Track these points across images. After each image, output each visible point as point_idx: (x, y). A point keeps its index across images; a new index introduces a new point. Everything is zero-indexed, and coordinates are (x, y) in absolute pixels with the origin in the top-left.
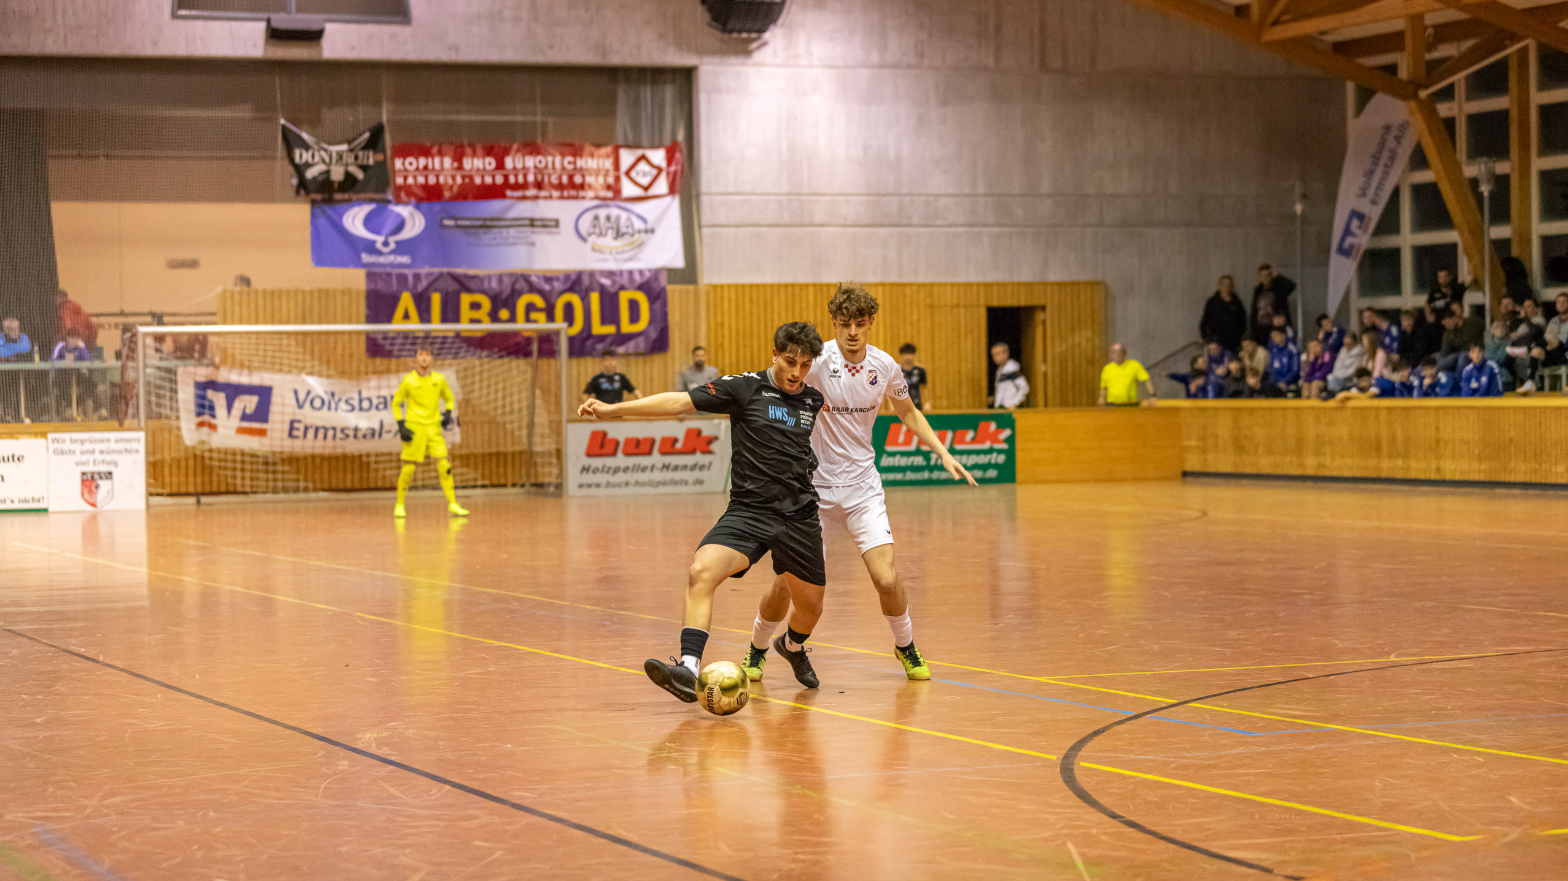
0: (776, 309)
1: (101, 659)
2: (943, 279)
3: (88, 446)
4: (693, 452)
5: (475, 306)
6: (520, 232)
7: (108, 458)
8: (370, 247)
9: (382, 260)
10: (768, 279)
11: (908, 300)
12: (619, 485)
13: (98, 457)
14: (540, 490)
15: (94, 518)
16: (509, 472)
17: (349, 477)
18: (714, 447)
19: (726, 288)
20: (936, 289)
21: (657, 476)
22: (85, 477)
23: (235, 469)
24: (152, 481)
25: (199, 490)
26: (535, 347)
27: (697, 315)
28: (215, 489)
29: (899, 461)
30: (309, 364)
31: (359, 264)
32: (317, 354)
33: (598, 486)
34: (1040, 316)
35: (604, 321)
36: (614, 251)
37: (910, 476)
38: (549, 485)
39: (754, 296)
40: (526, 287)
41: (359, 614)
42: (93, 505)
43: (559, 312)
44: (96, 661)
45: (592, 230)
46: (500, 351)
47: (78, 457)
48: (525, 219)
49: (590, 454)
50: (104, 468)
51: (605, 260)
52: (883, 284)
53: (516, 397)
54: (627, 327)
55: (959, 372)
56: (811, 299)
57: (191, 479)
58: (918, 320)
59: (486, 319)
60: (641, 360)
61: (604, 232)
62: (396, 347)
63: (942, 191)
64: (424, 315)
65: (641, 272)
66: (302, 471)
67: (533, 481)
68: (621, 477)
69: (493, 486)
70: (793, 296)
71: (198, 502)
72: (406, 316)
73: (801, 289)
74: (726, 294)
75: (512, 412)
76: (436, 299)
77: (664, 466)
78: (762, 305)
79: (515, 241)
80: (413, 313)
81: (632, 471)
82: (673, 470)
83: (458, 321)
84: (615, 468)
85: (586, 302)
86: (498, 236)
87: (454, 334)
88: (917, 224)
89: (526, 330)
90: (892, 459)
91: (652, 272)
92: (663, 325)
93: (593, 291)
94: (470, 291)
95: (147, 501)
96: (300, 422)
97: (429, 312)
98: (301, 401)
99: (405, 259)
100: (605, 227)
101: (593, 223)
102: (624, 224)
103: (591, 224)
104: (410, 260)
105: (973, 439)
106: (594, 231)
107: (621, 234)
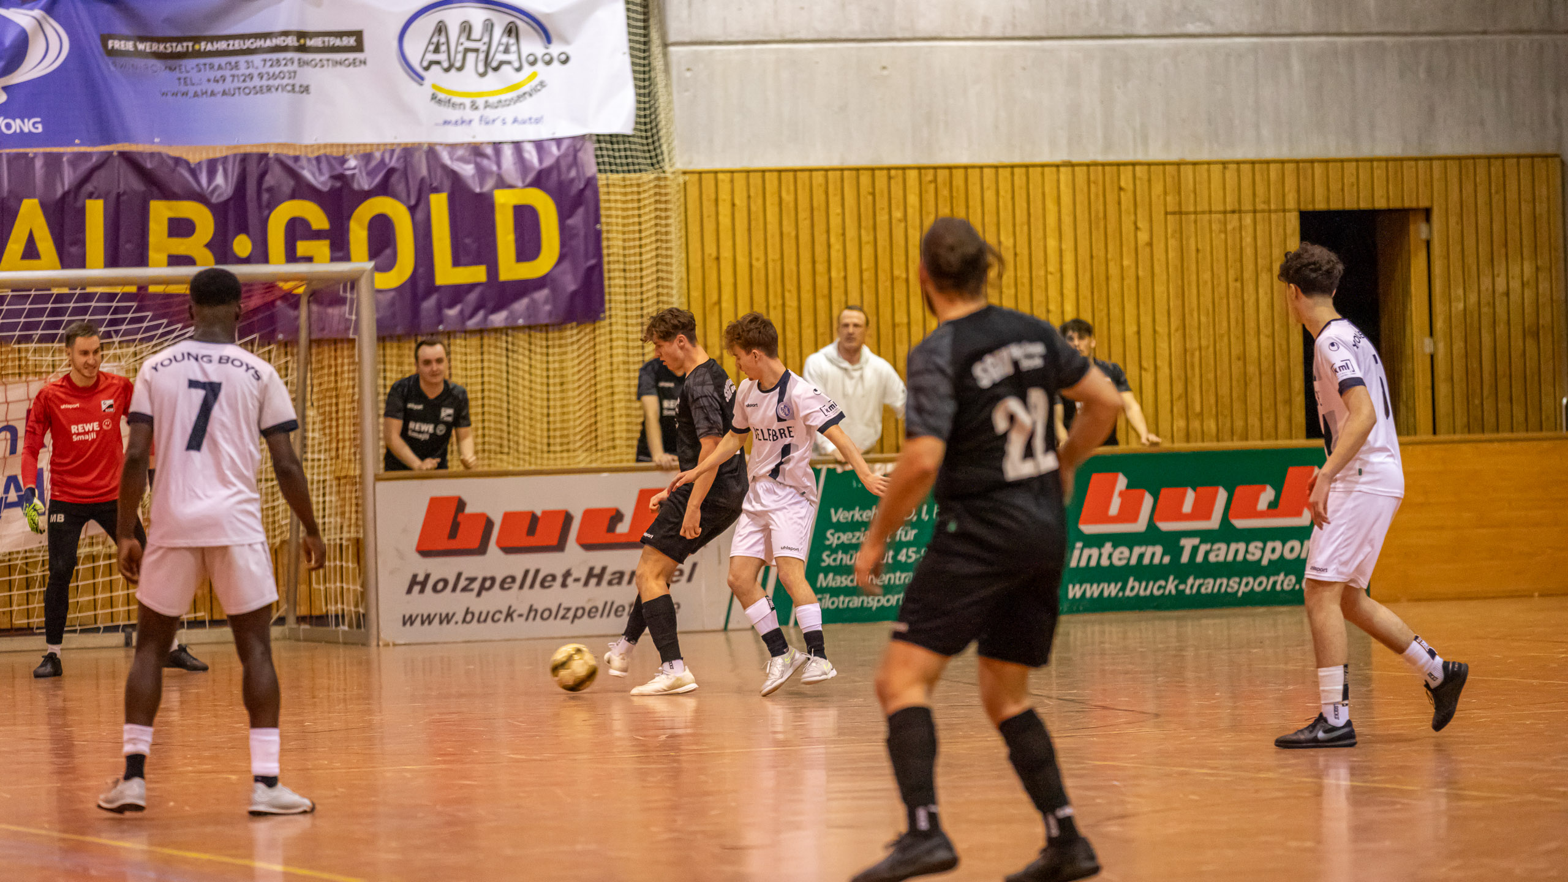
0: (835, 221)
2: (1204, 156)
6: (275, 62)
10: (817, 158)
11: (1126, 199)
12: (492, 617)
20: (1187, 174)
21: (577, 595)
27: (661, 237)
29: (1110, 556)
33: (447, 619)
34: (1419, 231)
35: (460, 257)
36: (480, 102)
37: (1135, 588)
38: (339, 618)
39: (788, 197)
40: (288, 184)
45: (431, 57)
48: (286, 34)
49: (425, 552)
51: (460, 122)
54: (511, 269)
55: (1243, 357)
56: (913, 199)
58: (1150, 244)
59: (205, 256)
60: (538, 337)
61: (458, 60)
62: (7, 321)
64: (70, 250)
65: (539, 145)
67: (303, 610)
68: (495, 599)
74: (724, 195)
76: (95, 212)
77: (590, 574)
78: (803, 215)
79: (264, 82)
80: (46, 244)
81: (521, 587)
82: (610, 583)
83: (142, 260)
84: (484, 580)
85: (420, 215)
86: (227, 73)
87: (133, 289)
88: (1145, 32)
89: (287, 279)
90: (1095, 552)
91: (565, 145)
92: (592, 262)
93: (436, 190)
94: (168, 194)
97: (81, 243)
99: (29, 126)
100: (461, 48)
101: (435, 40)
102: (500, 44)
103: (430, 43)
104: (40, 126)
105: (1273, 505)
106: (436, 57)
107: (494, 64)
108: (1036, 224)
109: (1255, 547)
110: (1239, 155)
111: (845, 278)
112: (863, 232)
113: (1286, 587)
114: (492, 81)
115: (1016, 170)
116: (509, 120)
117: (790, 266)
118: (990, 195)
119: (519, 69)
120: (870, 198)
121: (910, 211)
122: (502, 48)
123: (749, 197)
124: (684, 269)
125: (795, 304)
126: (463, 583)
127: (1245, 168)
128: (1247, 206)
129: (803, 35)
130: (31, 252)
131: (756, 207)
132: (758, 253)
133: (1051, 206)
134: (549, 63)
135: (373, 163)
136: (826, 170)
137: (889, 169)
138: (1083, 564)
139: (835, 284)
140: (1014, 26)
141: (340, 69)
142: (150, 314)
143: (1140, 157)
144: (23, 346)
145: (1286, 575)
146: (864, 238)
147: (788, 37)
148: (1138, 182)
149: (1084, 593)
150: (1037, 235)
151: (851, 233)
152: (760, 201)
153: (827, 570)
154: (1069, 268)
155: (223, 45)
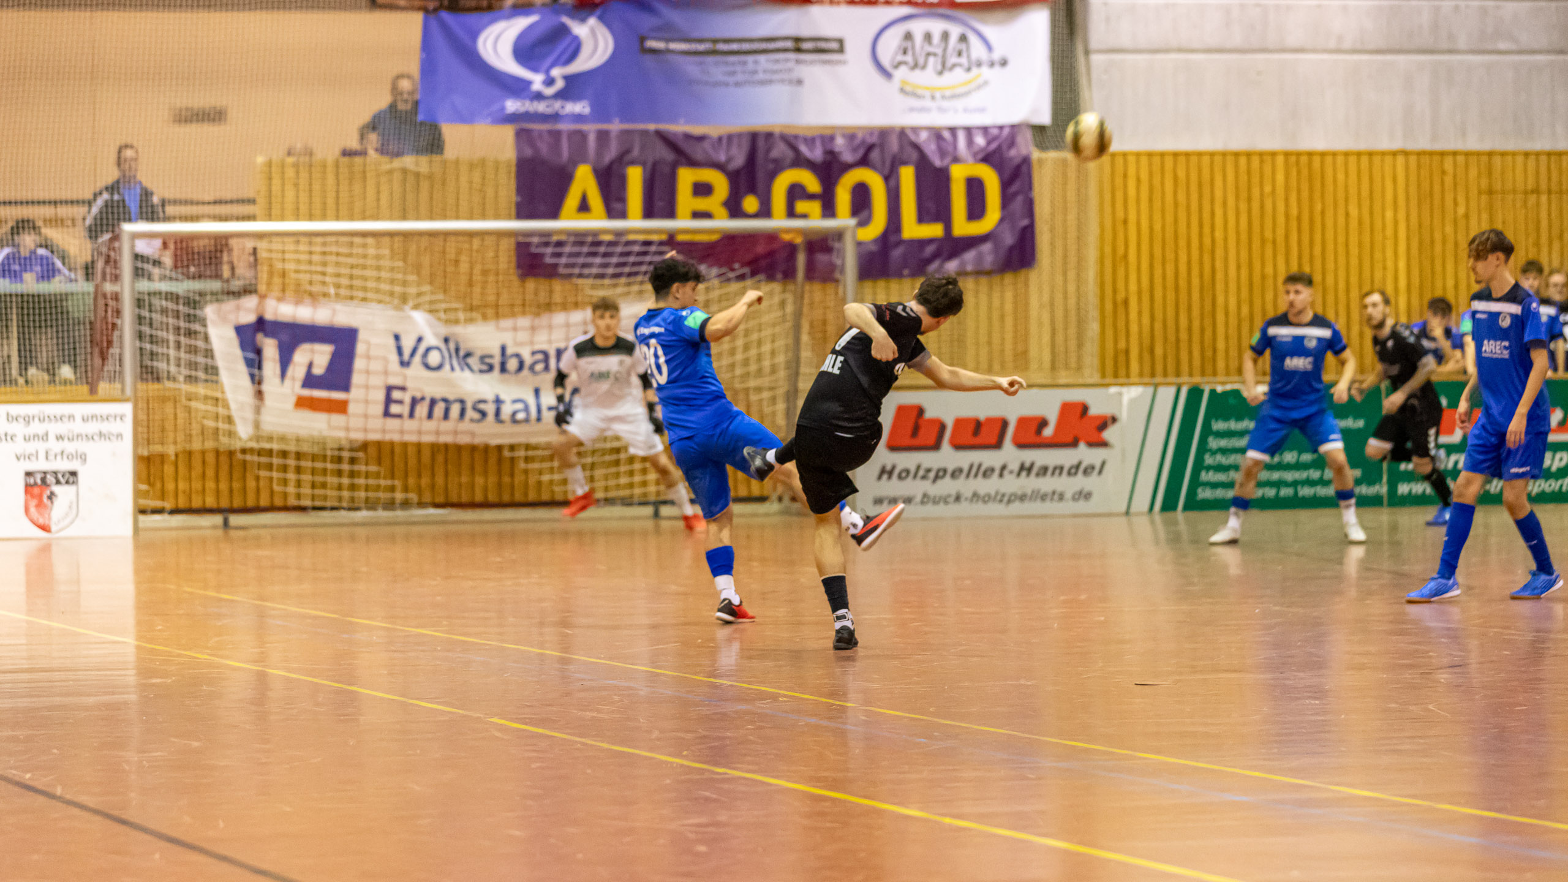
0: (1219, 194)
1: (59, 791)
2: (1510, 146)
3: (36, 428)
4: (1074, 444)
5: (702, 189)
6: (777, 61)
7: (70, 447)
8: (518, 87)
9: (541, 108)
10: (1206, 143)
11: (1449, 180)
12: (944, 500)
13: (55, 446)
15: (46, 549)
17: (479, 480)
18: (1107, 435)
19: (1131, 159)
20: (1497, 160)
21: (1011, 484)
22: (32, 481)
23: (284, 468)
24: (144, 487)
25: (224, 504)
26: (801, 259)
27: (1082, 205)
28: (251, 503)
30: (412, 290)
31: (501, 115)
32: (426, 272)
35: (922, 218)
36: (938, 95)
39: (1181, 174)
40: (789, 156)
41: (495, 720)
42: (45, 528)
44: (51, 796)
45: (900, 58)
46: (741, 267)
47: (20, 446)
48: (786, 38)
49: (893, 447)
50: (64, 466)
51: (923, 110)
52: (1406, 153)
53: (766, 348)
54: (962, 227)
56: (1280, 177)
57: (210, 485)
58: (1467, 216)
59: (721, 210)
60: (984, 281)
61: (921, 61)
62: (563, 260)
64: (615, 205)
65: (985, 130)
66: (400, 473)
68: (947, 486)
70: (1249, 173)
71: (226, 523)
72: (581, 206)
73: (1262, 161)
75: (759, 373)
76: (635, 177)
77: (1022, 468)
78: (1194, 188)
79: (768, 77)
80: (596, 201)
81: (968, 475)
82: (1038, 475)
83: (672, 214)
84: (938, 471)
85: (892, 182)
86: (739, 68)
87: (664, 237)
88: (1465, 48)
89: (788, 231)
91: (1006, 131)
92: (1025, 222)
93: (904, 163)
94: (693, 163)
95: (136, 522)
96: (403, 389)
97: (623, 200)
98: (407, 353)
99: (580, 107)
100: (923, 52)
101: (903, 45)
102: (954, 49)
103: (899, 47)
104: (589, 108)
106: (904, 58)
107: (949, 65)
108: (1377, 198)
110: (1538, 147)
111: (1226, 238)
112: (1240, 202)
114: (949, 78)
115: (1362, 157)
116: (960, 110)
117: (1182, 226)
118: (1341, 176)
119: (969, 69)
120: (1246, 175)
121: (1278, 187)
122: (955, 53)
123: (1151, 174)
124: (1099, 230)
126: (921, 473)
127: (1543, 159)
128: (1544, 186)
129: (1196, 46)
130: (584, 207)
131: (1156, 182)
132: (1157, 217)
133: (1389, 186)
134: (991, 66)
135: (857, 142)
137: (1261, 154)
139: (1217, 243)
140: (1362, 42)
141: (827, 67)
143: (1459, 146)
144: (581, 281)
146: (1241, 207)
147: (1184, 47)
148: (1458, 167)
149: (1411, 490)
150: (1377, 206)
151: (1231, 203)
152: (1159, 176)
153: (1208, 468)
154: (1402, 234)
155: (735, 47)
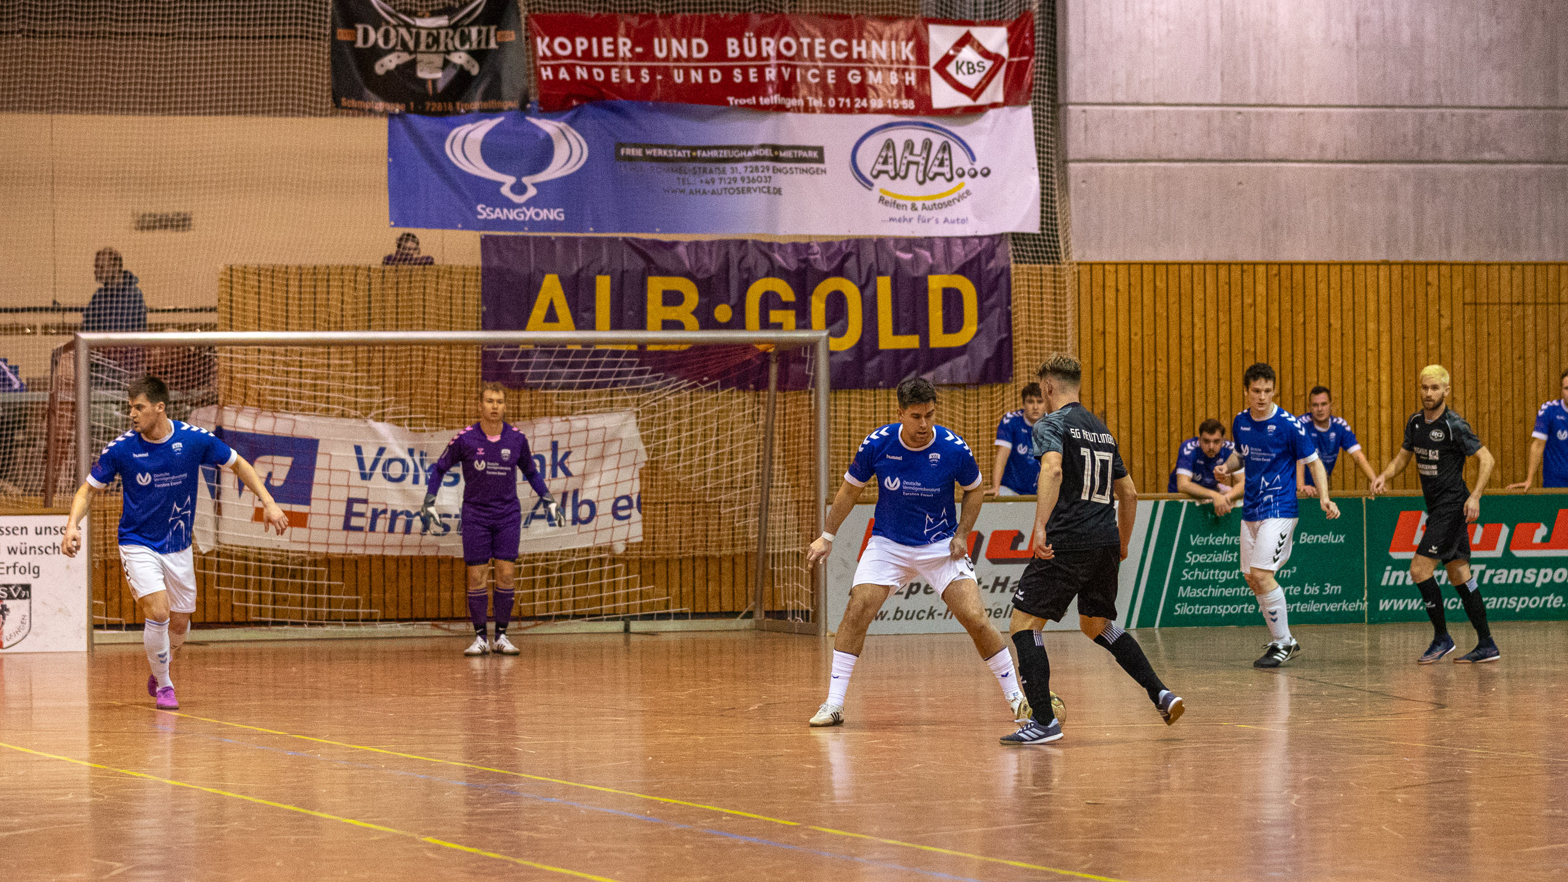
0: (1198, 306)
2: (1496, 258)
5: (672, 298)
6: (755, 170)
7: (23, 560)
8: (489, 192)
9: (512, 215)
10: (1185, 254)
11: (1432, 291)
12: (917, 615)
13: (7, 559)
14: (779, 623)
16: (726, 589)
17: (445, 595)
19: (1110, 270)
20: (1482, 272)
23: (246, 584)
24: (99, 602)
26: (774, 370)
27: (1059, 317)
28: (210, 618)
30: (377, 400)
31: (469, 223)
32: (390, 384)
35: (899, 328)
36: (919, 205)
38: (795, 614)
39: (1161, 285)
40: (764, 265)
41: (428, 839)
43: (818, 307)
45: (879, 167)
46: (711, 379)
48: (763, 146)
50: (16, 579)
51: (903, 220)
52: (1386, 263)
53: (739, 460)
54: (939, 339)
56: (1261, 289)
58: (1451, 328)
59: (691, 321)
60: (958, 393)
61: (902, 170)
62: (531, 370)
63: (1495, 103)
64: (583, 315)
65: (965, 240)
66: (364, 587)
67: (768, 607)
68: (920, 601)
69: (696, 615)
70: (1229, 283)
72: (551, 317)
73: (1242, 272)
74: (1110, 282)
75: (731, 486)
76: (604, 285)
77: (997, 583)
78: (1173, 299)
79: (746, 185)
80: (563, 311)
83: (642, 326)
85: (868, 292)
86: (716, 176)
87: (634, 348)
88: (1450, 158)
89: (762, 342)
90: (1401, 574)
91: (986, 241)
92: (1004, 335)
93: (881, 274)
94: (663, 272)
95: (91, 637)
96: (365, 501)
97: (592, 309)
98: (368, 465)
99: (553, 215)
100: (905, 161)
101: (884, 154)
102: (936, 158)
103: (880, 156)
104: (562, 215)
105: (1546, 542)
106: (884, 168)
107: (931, 175)
108: (1359, 310)
109: (1531, 574)
110: (1524, 258)
111: (1205, 350)
112: (1221, 314)
113: (1555, 606)
114: (929, 188)
115: (1345, 268)
116: (941, 220)
117: (1162, 339)
118: (1322, 286)
119: (950, 180)
120: (1227, 287)
121: (1259, 299)
122: (937, 162)
123: (1130, 284)
124: (1076, 342)
125: (1165, 370)
127: (1529, 270)
128: (1529, 299)
129: (1176, 156)
131: (1135, 293)
132: (1136, 329)
133: (1372, 296)
134: (974, 176)
135: (832, 250)
136: (1192, 264)
137: (1242, 264)
138: (1392, 583)
139: (1197, 355)
140: (1345, 152)
141: (805, 176)
142: (650, 368)
143: (1444, 258)
144: (549, 391)
145: (1556, 596)
146: (1222, 320)
147: (1164, 157)
148: (1442, 278)
149: (1392, 606)
150: (1360, 319)
151: (1211, 314)
152: (1139, 288)
153: (1186, 584)
154: (1385, 346)
155: (714, 154)
